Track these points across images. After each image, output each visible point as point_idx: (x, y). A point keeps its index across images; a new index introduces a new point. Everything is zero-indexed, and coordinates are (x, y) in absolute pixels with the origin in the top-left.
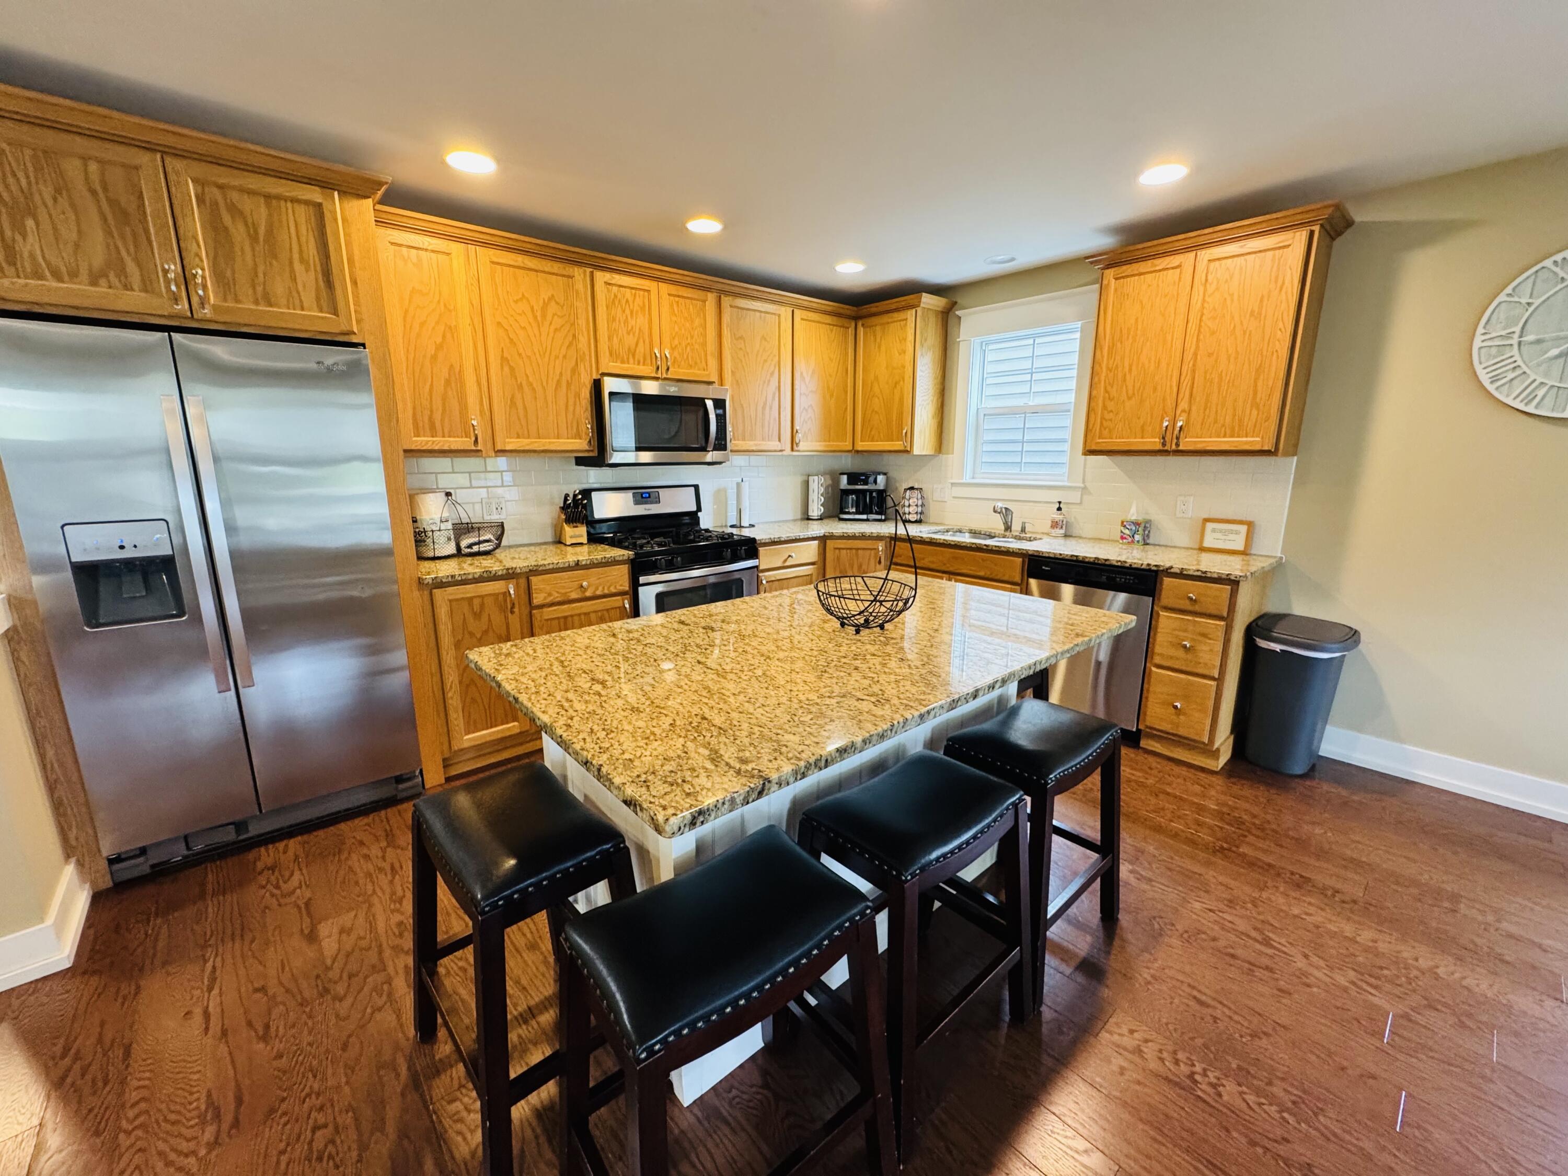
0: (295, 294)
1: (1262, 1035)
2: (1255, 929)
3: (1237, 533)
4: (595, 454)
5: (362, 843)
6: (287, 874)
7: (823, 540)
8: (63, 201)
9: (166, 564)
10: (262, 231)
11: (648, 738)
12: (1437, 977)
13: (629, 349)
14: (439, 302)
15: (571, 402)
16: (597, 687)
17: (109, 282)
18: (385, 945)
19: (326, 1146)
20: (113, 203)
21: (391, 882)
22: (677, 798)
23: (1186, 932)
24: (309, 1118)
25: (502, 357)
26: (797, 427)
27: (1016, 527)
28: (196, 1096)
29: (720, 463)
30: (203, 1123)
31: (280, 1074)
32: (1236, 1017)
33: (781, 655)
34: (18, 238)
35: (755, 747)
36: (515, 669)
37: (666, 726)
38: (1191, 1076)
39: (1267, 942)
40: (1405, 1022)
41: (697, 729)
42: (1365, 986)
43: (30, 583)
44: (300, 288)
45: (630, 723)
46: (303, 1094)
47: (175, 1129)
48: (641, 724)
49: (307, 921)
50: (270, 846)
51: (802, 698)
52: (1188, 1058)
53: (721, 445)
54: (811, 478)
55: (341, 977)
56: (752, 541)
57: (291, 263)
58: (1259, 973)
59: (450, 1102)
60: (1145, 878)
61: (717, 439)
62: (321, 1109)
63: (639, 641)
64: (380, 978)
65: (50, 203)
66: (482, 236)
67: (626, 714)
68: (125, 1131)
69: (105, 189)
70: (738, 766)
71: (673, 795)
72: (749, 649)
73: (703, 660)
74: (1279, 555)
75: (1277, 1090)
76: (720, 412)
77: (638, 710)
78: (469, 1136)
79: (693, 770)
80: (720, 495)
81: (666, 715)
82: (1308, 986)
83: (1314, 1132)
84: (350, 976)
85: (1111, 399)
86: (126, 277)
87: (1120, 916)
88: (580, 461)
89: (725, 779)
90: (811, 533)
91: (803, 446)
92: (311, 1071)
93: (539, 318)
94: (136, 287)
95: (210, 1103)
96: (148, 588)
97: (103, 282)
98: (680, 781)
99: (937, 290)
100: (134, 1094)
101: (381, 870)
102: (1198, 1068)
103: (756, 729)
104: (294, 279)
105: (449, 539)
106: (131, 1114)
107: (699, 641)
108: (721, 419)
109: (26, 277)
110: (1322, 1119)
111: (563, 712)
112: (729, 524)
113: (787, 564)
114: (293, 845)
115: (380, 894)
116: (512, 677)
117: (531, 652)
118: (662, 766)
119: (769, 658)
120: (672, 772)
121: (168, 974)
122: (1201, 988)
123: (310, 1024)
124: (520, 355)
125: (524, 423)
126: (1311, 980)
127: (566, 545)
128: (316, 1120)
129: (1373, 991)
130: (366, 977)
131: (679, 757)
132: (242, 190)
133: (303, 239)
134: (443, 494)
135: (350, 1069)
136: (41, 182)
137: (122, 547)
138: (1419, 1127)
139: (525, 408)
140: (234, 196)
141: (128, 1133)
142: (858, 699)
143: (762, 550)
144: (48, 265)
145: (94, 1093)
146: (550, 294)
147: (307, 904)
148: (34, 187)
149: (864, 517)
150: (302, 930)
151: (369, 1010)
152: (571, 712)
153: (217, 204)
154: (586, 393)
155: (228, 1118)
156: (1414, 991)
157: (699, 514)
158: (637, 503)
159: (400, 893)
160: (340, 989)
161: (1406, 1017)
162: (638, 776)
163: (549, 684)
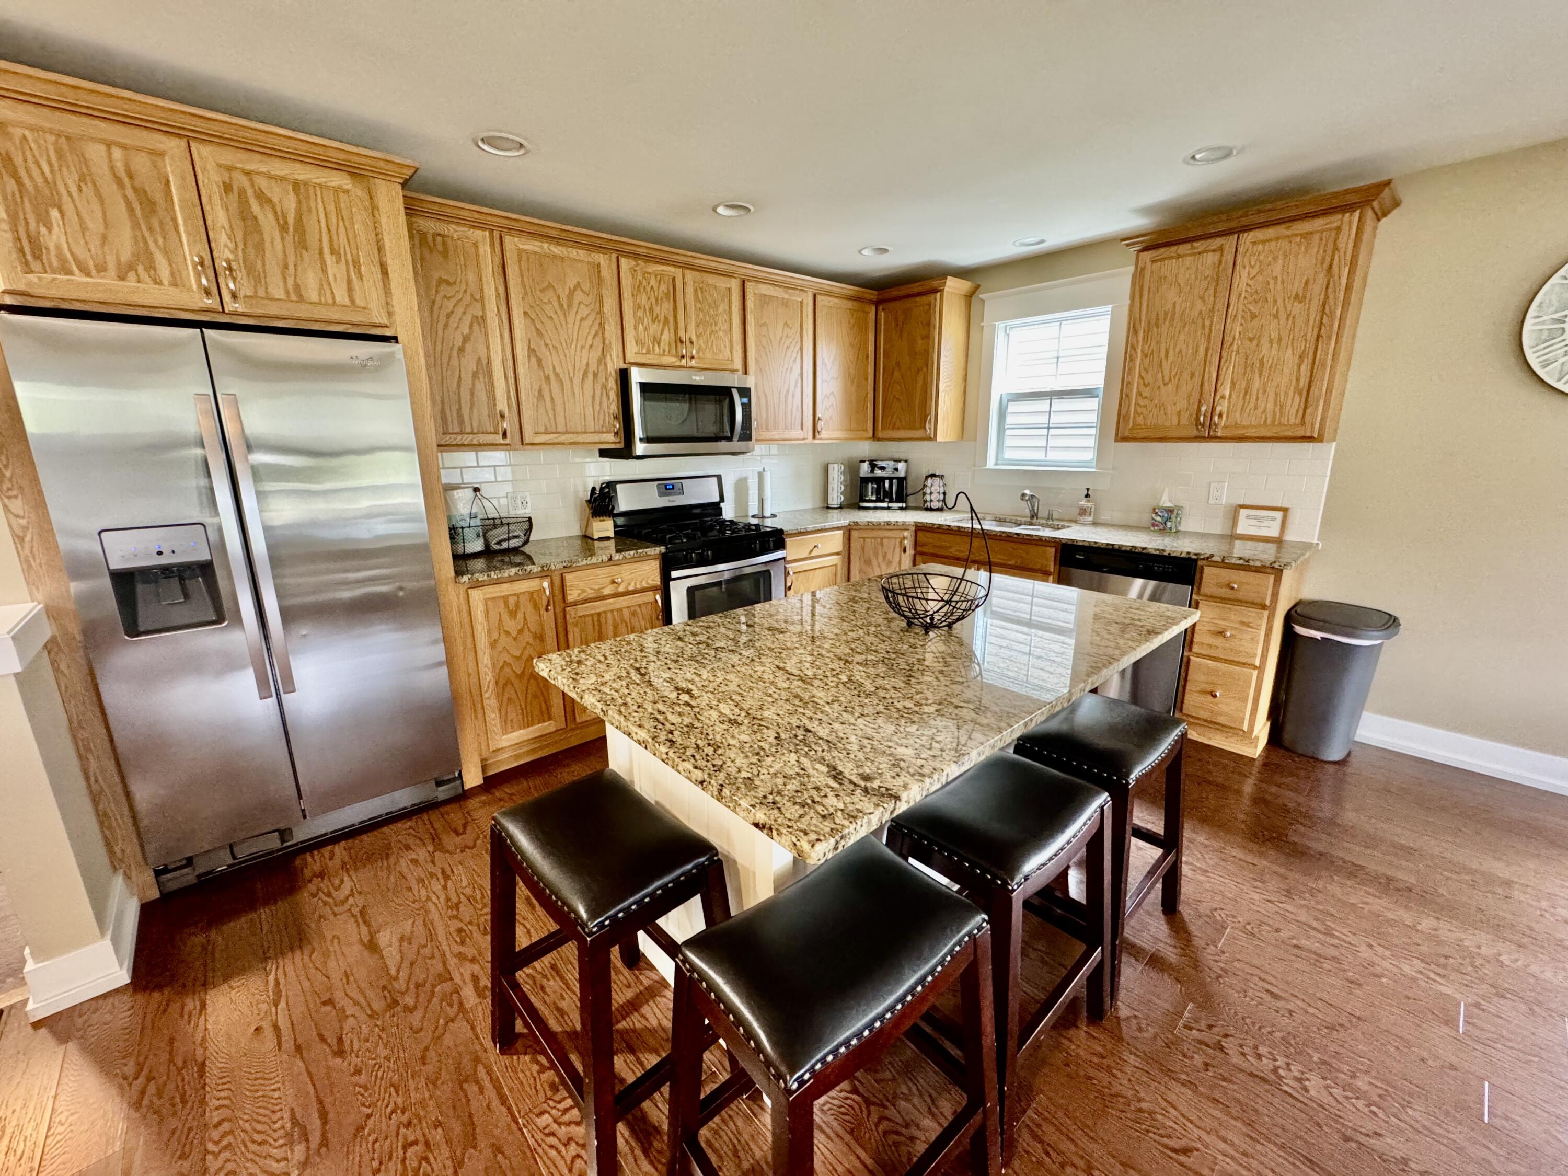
0: (325, 286)
1: (1338, 1027)
2: (1317, 919)
3: (1273, 519)
4: (621, 446)
5: (408, 848)
6: (337, 882)
7: (849, 531)
8: (88, 190)
9: (205, 569)
10: (291, 221)
11: (758, 754)
12: (1502, 965)
13: (654, 338)
14: (465, 291)
15: (598, 392)
16: (685, 697)
17: (138, 275)
18: (448, 954)
19: (420, 1164)
20: (140, 192)
21: (445, 887)
22: (814, 821)
23: (1249, 924)
24: (398, 1134)
25: (529, 347)
26: (819, 415)
27: (1043, 513)
28: (279, 1115)
29: (743, 453)
30: (290, 1144)
31: (362, 1090)
32: (1311, 1010)
33: (859, 658)
34: (43, 230)
35: (872, 762)
36: (593, 679)
37: (771, 740)
38: (1275, 1070)
39: (1329, 933)
40: (1476, 1011)
41: (804, 741)
42: (1432, 976)
43: (68, 591)
44: (331, 278)
45: (733, 737)
46: (389, 1110)
47: (265, 1149)
48: (744, 738)
49: (364, 929)
50: (316, 852)
51: (899, 706)
52: (1270, 1053)
53: (746, 436)
54: (830, 467)
55: (408, 988)
56: (781, 532)
57: (321, 253)
58: (1327, 965)
59: (540, 1114)
60: (1200, 868)
61: (742, 428)
62: (409, 1124)
63: (708, 645)
64: (447, 987)
65: (74, 189)
66: (506, 222)
67: (725, 727)
68: (213, 1153)
69: (131, 177)
70: (863, 784)
71: (808, 817)
72: (824, 652)
73: (782, 665)
74: (1315, 541)
75: (1362, 1083)
76: (745, 400)
77: (736, 722)
78: (563, 1149)
79: (817, 789)
80: (741, 486)
81: (768, 728)
82: (1379, 977)
83: (1403, 1125)
84: (418, 986)
85: (1146, 385)
86: (155, 270)
87: (1180, 908)
88: (604, 453)
89: (856, 800)
90: (836, 523)
91: (824, 434)
92: (392, 1085)
93: (565, 306)
94: (166, 282)
95: (295, 1122)
96: (186, 596)
97: (131, 275)
98: (809, 802)
99: (963, 273)
100: (215, 1114)
101: (432, 875)
102: (1281, 1062)
103: (866, 742)
104: (324, 269)
105: (478, 536)
106: (215, 1135)
107: (769, 644)
108: (747, 408)
109: (54, 272)
110: (1408, 1110)
111: (660, 726)
112: (751, 514)
113: (813, 554)
114: (339, 850)
115: (434, 899)
116: (592, 687)
117: (602, 659)
118: (785, 785)
119: (847, 661)
120: (797, 791)
121: (232, 988)
122: (1270, 979)
123: (384, 1036)
124: (547, 345)
125: (551, 415)
126: (1378, 970)
127: (593, 539)
128: (405, 1138)
129: (1438, 979)
130: (434, 986)
131: (798, 774)
132: (270, 177)
133: (333, 230)
134: (471, 490)
135: (433, 1082)
136: (64, 170)
137: (160, 553)
138: (1507, 1118)
139: (552, 399)
140: (262, 183)
141: (216, 1155)
142: (956, 707)
143: (789, 541)
144: (75, 259)
145: (175, 1114)
146: (575, 282)
147: (362, 913)
148: (58, 176)
149: (885, 505)
150: (361, 940)
151: (442, 1021)
152: (668, 726)
153: (245, 191)
154: (613, 384)
155: (315, 1138)
156: (1482, 980)
157: (722, 505)
158: (661, 494)
159: (455, 899)
160: (409, 1000)
161: (1477, 1005)
162: (765, 797)
163: (634, 694)
